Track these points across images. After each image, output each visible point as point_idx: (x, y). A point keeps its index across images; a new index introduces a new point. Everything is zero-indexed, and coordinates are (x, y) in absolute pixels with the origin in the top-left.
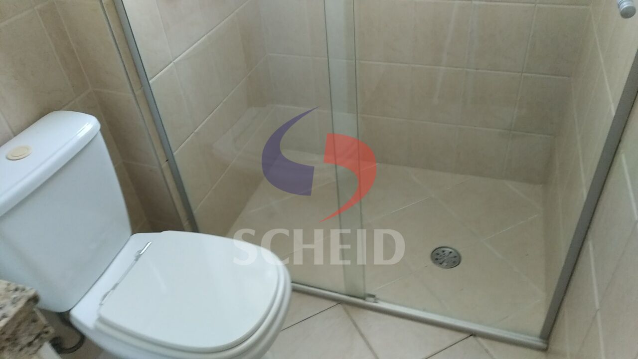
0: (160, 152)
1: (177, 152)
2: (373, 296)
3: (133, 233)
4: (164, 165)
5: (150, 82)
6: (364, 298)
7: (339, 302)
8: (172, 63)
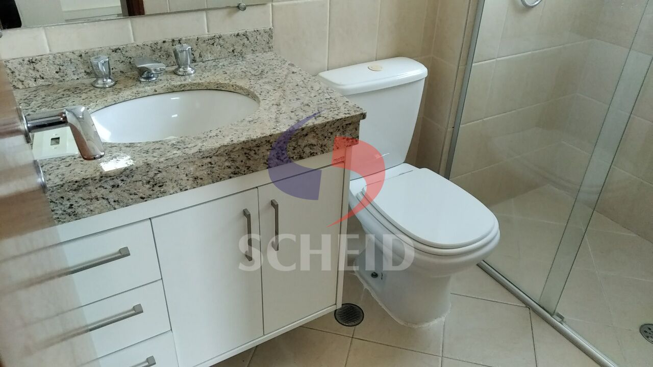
0: (452, 118)
1: (463, 125)
2: (562, 317)
3: (405, 162)
4: (450, 130)
5: (473, 64)
6: (552, 315)
7: (528, 306)
8: (495, 60)
